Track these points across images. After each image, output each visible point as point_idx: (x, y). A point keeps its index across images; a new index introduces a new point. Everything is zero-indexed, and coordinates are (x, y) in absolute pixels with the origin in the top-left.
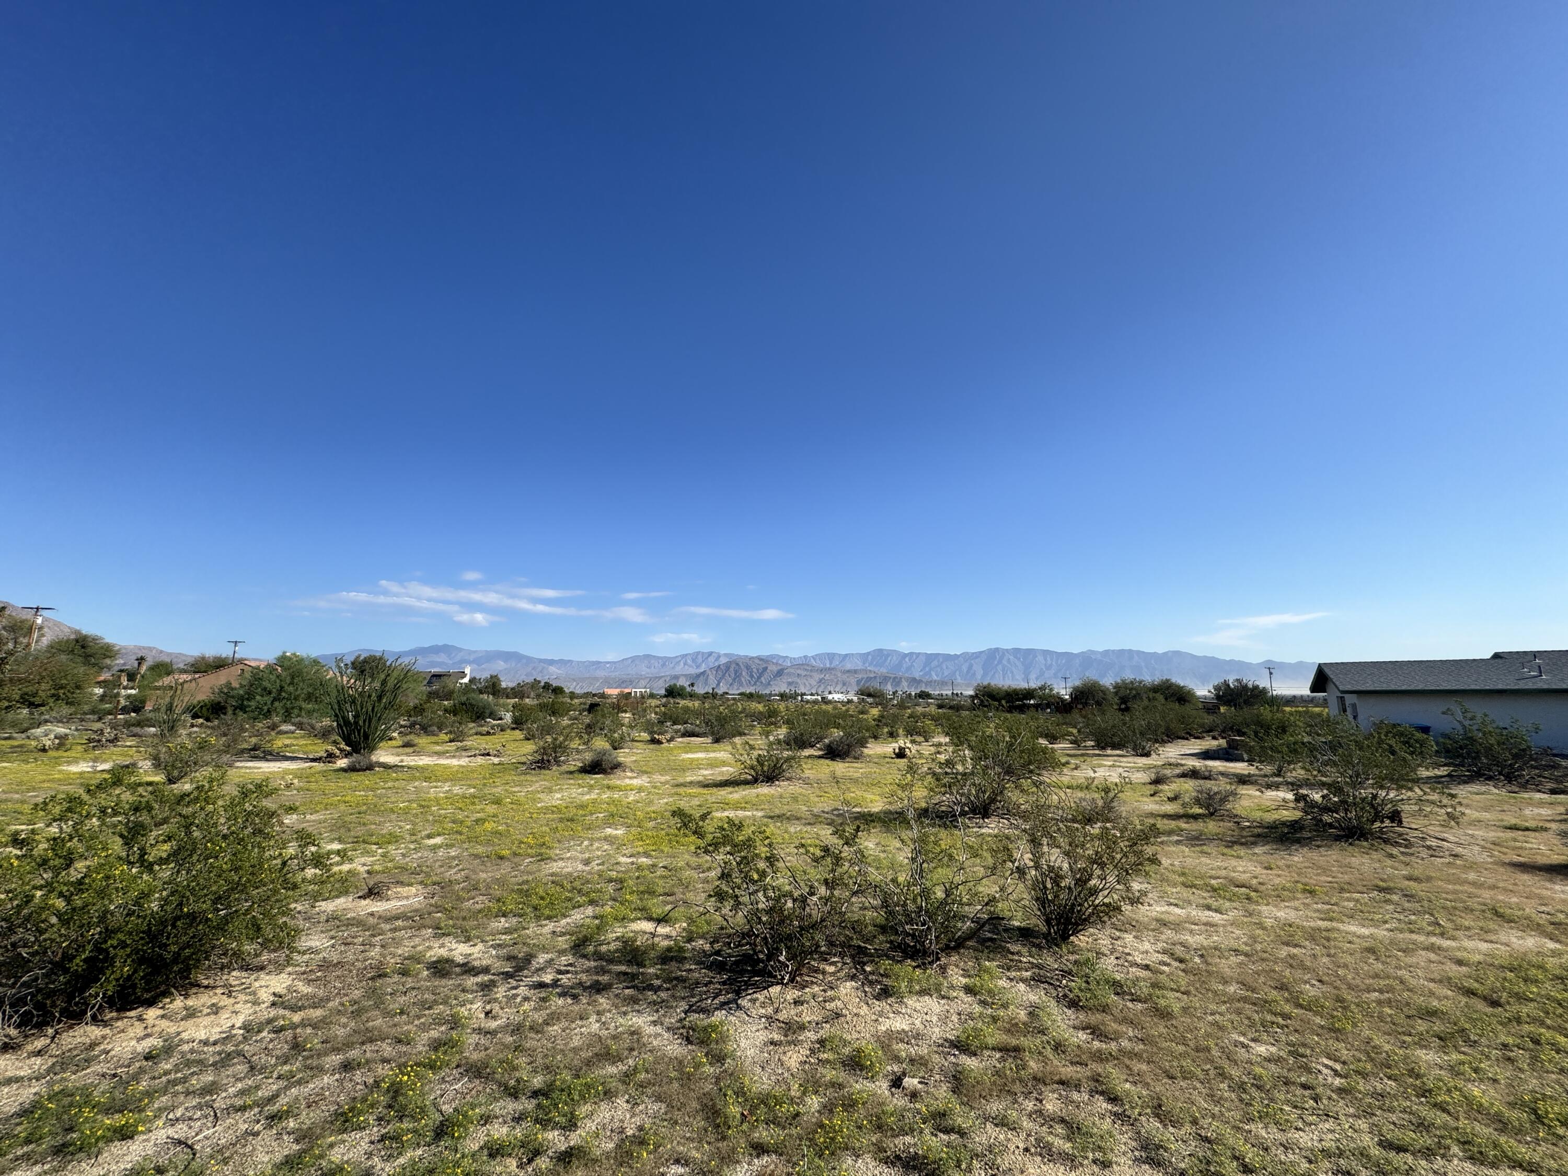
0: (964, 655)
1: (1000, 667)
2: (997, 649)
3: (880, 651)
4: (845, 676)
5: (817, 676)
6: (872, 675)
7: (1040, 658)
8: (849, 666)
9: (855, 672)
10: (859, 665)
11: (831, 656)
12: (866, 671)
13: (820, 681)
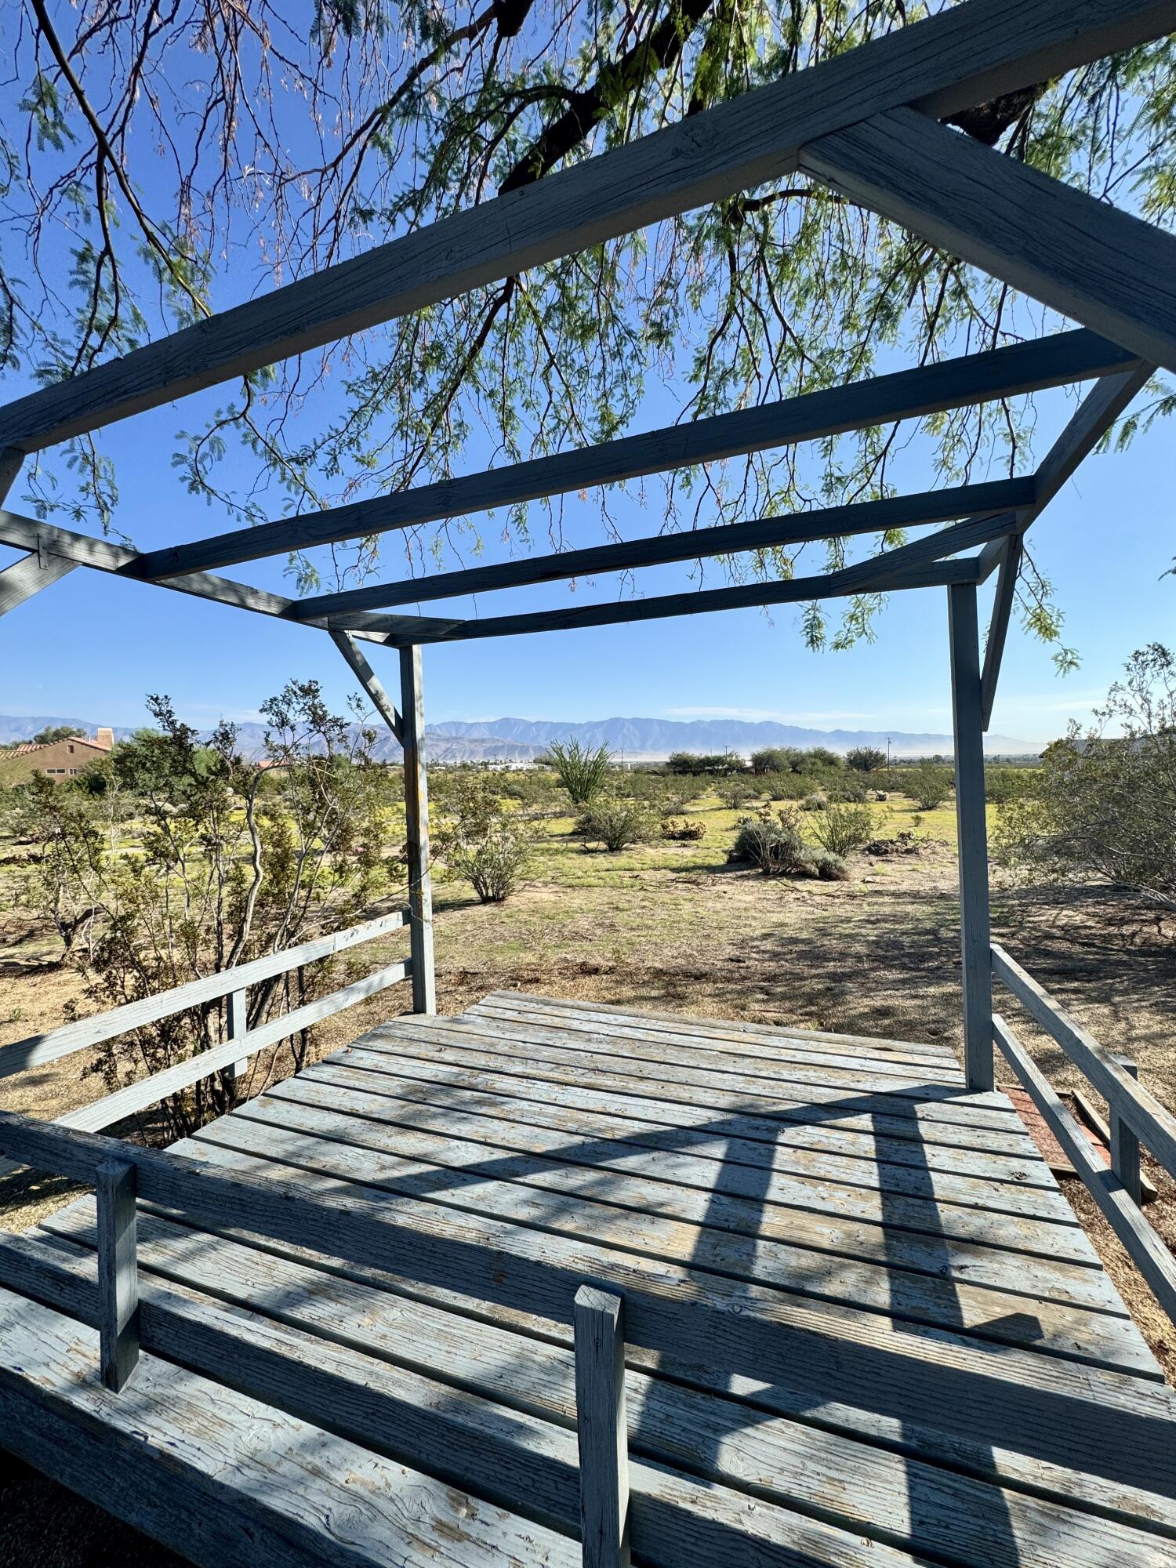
0: (589, 723)
1: (620, 736)
2: (618, 719)
3: (507, 719)
4: (473, 746)
5: (443, 746)
6: (500, 744)
7: (656, 727)
8: (476, 735)
9: (483, 741)
10: (486, 735)
11: (457, 725)
12: (494, 741)
13: (447, 749)
